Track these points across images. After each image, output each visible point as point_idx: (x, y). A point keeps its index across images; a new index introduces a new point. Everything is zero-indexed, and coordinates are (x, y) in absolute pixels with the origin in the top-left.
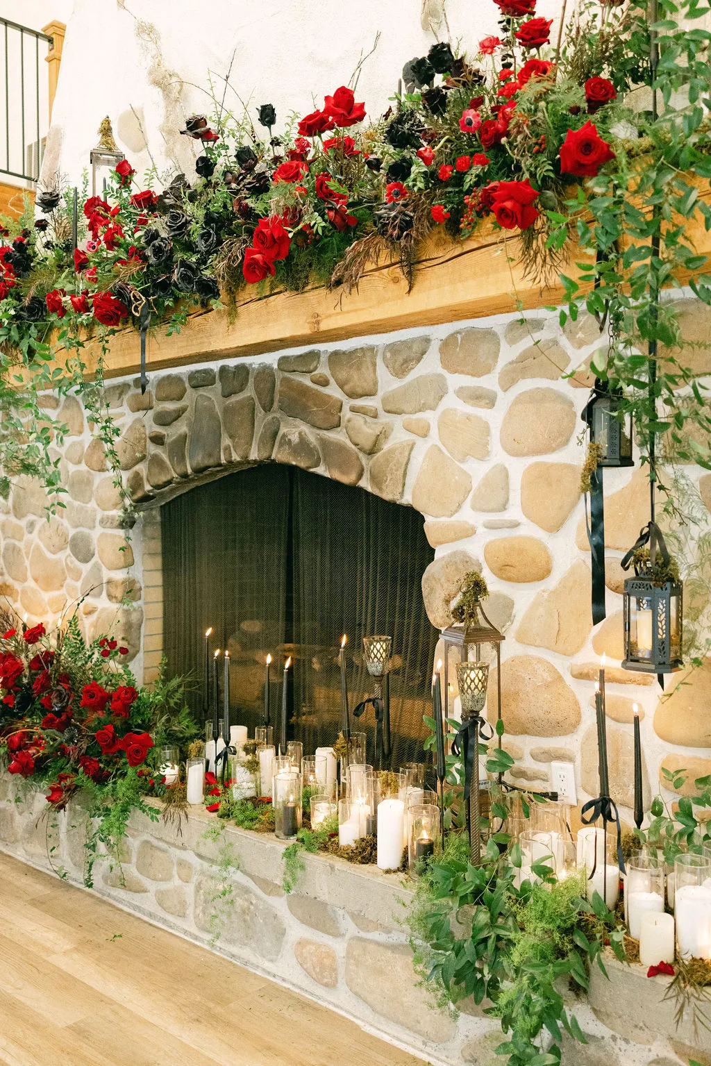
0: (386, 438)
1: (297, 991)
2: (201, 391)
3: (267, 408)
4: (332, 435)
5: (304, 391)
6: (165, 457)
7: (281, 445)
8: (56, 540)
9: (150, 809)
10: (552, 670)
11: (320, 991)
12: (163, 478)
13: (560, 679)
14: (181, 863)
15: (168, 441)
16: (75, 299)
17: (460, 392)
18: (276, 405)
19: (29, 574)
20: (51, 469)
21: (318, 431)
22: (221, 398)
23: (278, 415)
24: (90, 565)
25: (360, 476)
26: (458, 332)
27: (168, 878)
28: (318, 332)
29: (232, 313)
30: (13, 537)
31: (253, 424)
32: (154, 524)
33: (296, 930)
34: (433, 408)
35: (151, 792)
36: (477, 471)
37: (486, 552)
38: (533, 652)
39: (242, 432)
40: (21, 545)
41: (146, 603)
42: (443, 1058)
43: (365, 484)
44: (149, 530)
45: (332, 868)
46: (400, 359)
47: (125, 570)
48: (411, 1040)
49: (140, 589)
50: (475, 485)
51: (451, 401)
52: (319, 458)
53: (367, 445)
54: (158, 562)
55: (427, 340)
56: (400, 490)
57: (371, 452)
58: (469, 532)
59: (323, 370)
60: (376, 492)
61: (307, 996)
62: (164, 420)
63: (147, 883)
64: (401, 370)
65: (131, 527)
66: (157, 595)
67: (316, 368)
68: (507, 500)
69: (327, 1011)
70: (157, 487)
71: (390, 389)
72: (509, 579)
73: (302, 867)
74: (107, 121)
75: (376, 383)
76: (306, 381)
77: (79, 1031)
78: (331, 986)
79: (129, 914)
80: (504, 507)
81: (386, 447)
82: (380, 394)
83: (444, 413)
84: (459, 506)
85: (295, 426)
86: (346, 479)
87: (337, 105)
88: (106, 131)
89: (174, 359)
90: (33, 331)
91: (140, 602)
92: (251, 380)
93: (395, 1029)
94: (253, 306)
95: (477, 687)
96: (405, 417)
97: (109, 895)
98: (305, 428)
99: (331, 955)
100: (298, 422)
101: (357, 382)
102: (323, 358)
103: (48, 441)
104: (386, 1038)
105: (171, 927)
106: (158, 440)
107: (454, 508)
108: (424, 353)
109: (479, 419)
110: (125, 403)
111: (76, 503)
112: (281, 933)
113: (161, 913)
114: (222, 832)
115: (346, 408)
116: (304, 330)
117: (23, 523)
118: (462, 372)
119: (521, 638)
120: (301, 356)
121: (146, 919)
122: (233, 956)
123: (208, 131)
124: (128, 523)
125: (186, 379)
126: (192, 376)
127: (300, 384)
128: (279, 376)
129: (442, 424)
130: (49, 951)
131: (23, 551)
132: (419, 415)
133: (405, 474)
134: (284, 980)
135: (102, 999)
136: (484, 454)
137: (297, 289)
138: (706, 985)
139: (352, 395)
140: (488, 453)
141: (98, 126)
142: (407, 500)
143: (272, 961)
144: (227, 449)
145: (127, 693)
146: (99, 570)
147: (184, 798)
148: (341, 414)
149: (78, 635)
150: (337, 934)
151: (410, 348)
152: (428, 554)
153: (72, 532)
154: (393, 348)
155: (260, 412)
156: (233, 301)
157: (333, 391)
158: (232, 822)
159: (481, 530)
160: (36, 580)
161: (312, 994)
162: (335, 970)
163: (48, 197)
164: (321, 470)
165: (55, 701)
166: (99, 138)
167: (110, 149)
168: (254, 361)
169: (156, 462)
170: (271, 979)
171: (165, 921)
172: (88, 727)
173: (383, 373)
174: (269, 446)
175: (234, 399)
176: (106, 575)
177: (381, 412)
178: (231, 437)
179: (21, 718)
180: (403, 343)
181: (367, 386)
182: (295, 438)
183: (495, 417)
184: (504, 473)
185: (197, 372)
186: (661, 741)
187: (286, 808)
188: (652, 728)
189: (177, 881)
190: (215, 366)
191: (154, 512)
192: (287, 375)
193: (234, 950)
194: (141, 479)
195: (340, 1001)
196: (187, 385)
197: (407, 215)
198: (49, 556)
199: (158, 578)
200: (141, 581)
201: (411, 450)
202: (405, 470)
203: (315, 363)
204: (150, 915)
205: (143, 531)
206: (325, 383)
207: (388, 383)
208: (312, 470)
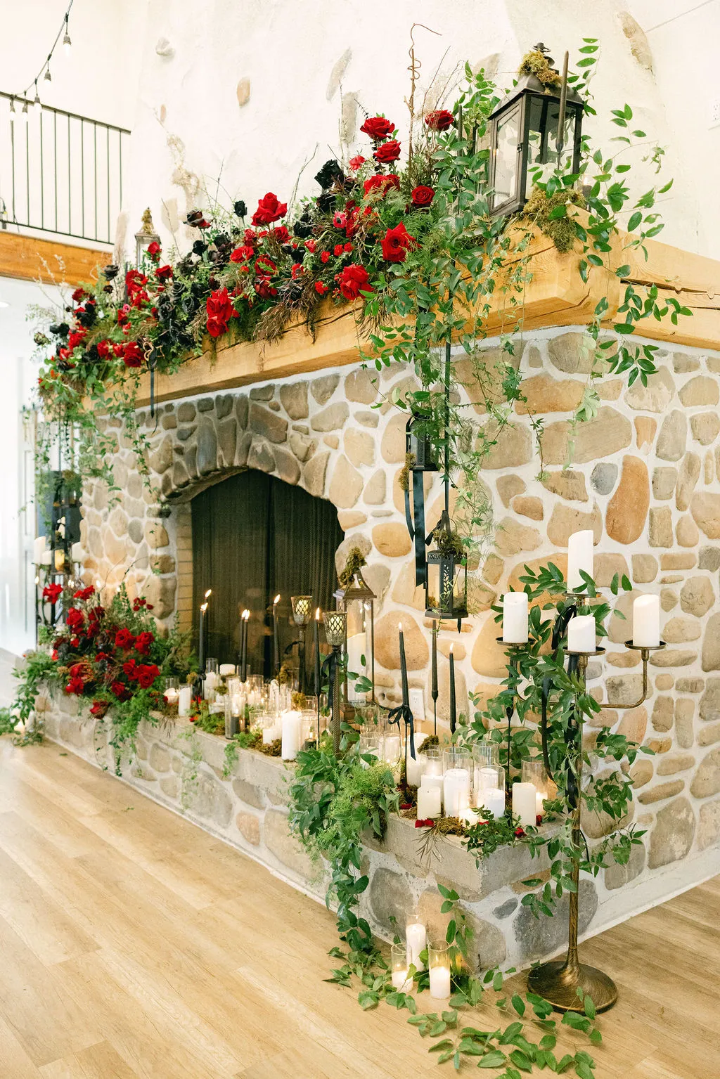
0: (314, 449)
1: (237, 848)
2: (206, 415)
3: (244, 428)
4: (281, 448)
5: (265, 415)
6: (184, 464)
7: (252, 455)
8: (120, 527)
9: (152, 718)
10: (412, 621)
11: (250, 847)
12: (183, 480)
13: (417, 627)
14: (175, 759)
15: (186, 451)
16: (116, 348)
17: (357, 415)
18: (249, 424)
19: (104, 553)
20: (109, 473)
21: (274, 445)
22: (217, 420)
23: (250, 432)
24: (141, 544)
25: (298, 479)
26: (354, 372)
27: (167, 770)
28: (263, 372)
29: (214, 357)
30: (94, 524)
31: (236, 440)
32: (185, 514)
33: (239, 806)
34: (341, 428)
35: (155, 708)
36: (367, 473)
37: (373, 534)
38: (401, 608)
39: (229, 445)
40: (99, 530)
41: (179, 574)
42: (316, 892)
43: (301, 484)
44: (182, 520)
45: (253, 758)
46: (321, 391)
47: (163, 549)
48: (298, 880)
49: (174, 563)
50: (366, 483)
51: (352, 422)
52: (274, 465)
53: (302, 455)
54: (189, 542)
55: (337, 377)
56: (322, 488)
57: (304, 460)
58: (363, 520)
59: (276, 399)
60: (308, 490)
61: (241, 850)
62: (184, 436)
63: (156, 774)
64: (322, 399)
65: (167, 516)
66: (189, 568)
67: (272, 397)
68: (384, 496)
69: (252, 861)
70: (179, 486)
71: (317, 413)
72: (386, 554)
73: (237, 758)
74: (148, 212)
75: (307, 409)
76: (266, 407)
77: (81, 861)
78: (256, 844)
79: (144, 797)
80: (382, 501)
81: (314, 456)
82: (310, 417)
83: (348, 431)
84: (356, 500)
85: (261, 441)
86: (290, 480)
87: (265, 207)
88: (147, 219)
89: (180, 391)
90: (95, 371)
91: (175, 573)
92: (234, 406)
93: (290, 873)
94: (226, 352)
95: (335, 628)
96: (325, 433)
97: (134, 784)
98: (266, 442)
99: (256, 822)
100: (262, 438)
101: (296, 409)
102: (277, 390)
103: (103, 452)
104: (284, 879)
105: (168, 805)
106: (179, 451)
107: (352, 501)
108: (335, 387)
109: (367, 435)
110: (160, 423)
111: (132, 499)
112: (230, 807)
113: (163, 796)
114: (194, 735)
115: (290, 427)
116: (255, 370)
117: (101, 513)
118: (357, 401)
119: (395, 599)
120: (263, 389)
121: (155, 800)
122: (202, 824)
123: (203, 221)
124: (163, 514)
125: (195, 405)
126: (200, 403)
127: (263, 410)
128: (251, 403)
129: (346, 439)
130: (81, 815)
131: (101, 535)
132: (333, 433)
133: (325, 476)
134: (230, 841)
135: (103, 844)
136: (371, 462)
137: (250, 340)
138: (448, 833)
139: (294, 418)
140: (373, 461)
141: (142, 215)
142: (326, 496)
143: (224, 827)
144: (220, 457)
145: (146, 636)
146: (146, 549)
147: (177, 712)
148: (287, 432)
149: (126, 596)
150: (261, 808)
151: (326, 383)
152: (341, 536)
153: (130, 520)
154: (317, 383)
155: (240, 431)
156: (215, 348)
157: (283, 415)
158: (202, 728)
159: (370, 518)
160: (108, 556)
161: (245, 850)
162: (258, 832)
163: (109, 269)
164: (276, 474)
165: (100, 642)
166: (142, 224)
167: (149, 233)
168: (236, 392)
169: (178, 467)
170: (223, 840)
171: (165, 801)
172: (120, 661)
173: (311, 400)
174: (245, 455)
175: (225, 420)
176: (152, 552)
177: (311, 431)
178: (223, 449)
179: (82, 655)
180: (322, 379)
181: (302, 412)
182: (259, 449)
183: (377, 434)
184: (383, 475)
185: (203, 400)
186: (475, 674)
187: (233, 718)
188: (470, 665)
189: (172, 773)
190: (212, 395)
191: (186, 506)
192: (255, 402)
193: (203, 820)
194: (170, 480)
195: (261, 856)
196: (197, 410)
197: (297, 289)
198: (117, 538)
199: (189, 556)
200: (175, 557)
201: (328, 458)
202: (325, 474)
203: (270, 395)
204: (157, 797)
205: (177, 520)
206: (278, 409)
207: (315, 409)
208: (271, 473)
